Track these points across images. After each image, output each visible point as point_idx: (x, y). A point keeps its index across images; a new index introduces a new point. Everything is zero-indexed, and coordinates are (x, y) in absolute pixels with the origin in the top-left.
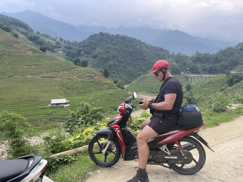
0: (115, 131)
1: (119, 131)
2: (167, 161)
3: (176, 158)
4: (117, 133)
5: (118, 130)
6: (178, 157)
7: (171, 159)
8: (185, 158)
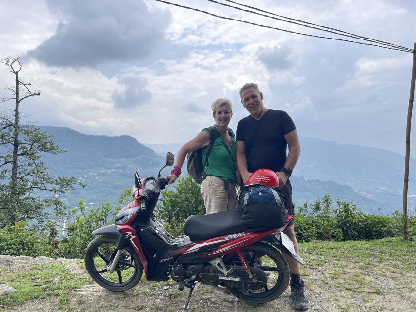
0: (127, 236)
1: (133, 237)
2: (223, 283)
3: (238, 280)
4: (131, 239)
5: (130, 235)
6: (241, 279)
7: (230, 281)
8: (254, 281)
